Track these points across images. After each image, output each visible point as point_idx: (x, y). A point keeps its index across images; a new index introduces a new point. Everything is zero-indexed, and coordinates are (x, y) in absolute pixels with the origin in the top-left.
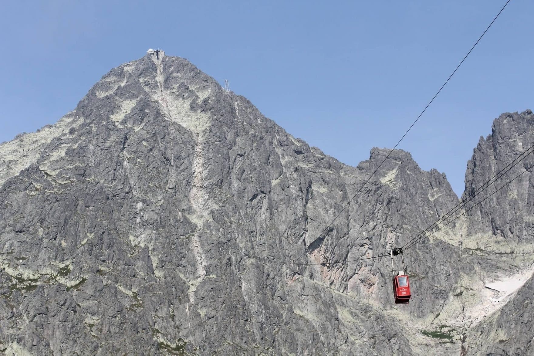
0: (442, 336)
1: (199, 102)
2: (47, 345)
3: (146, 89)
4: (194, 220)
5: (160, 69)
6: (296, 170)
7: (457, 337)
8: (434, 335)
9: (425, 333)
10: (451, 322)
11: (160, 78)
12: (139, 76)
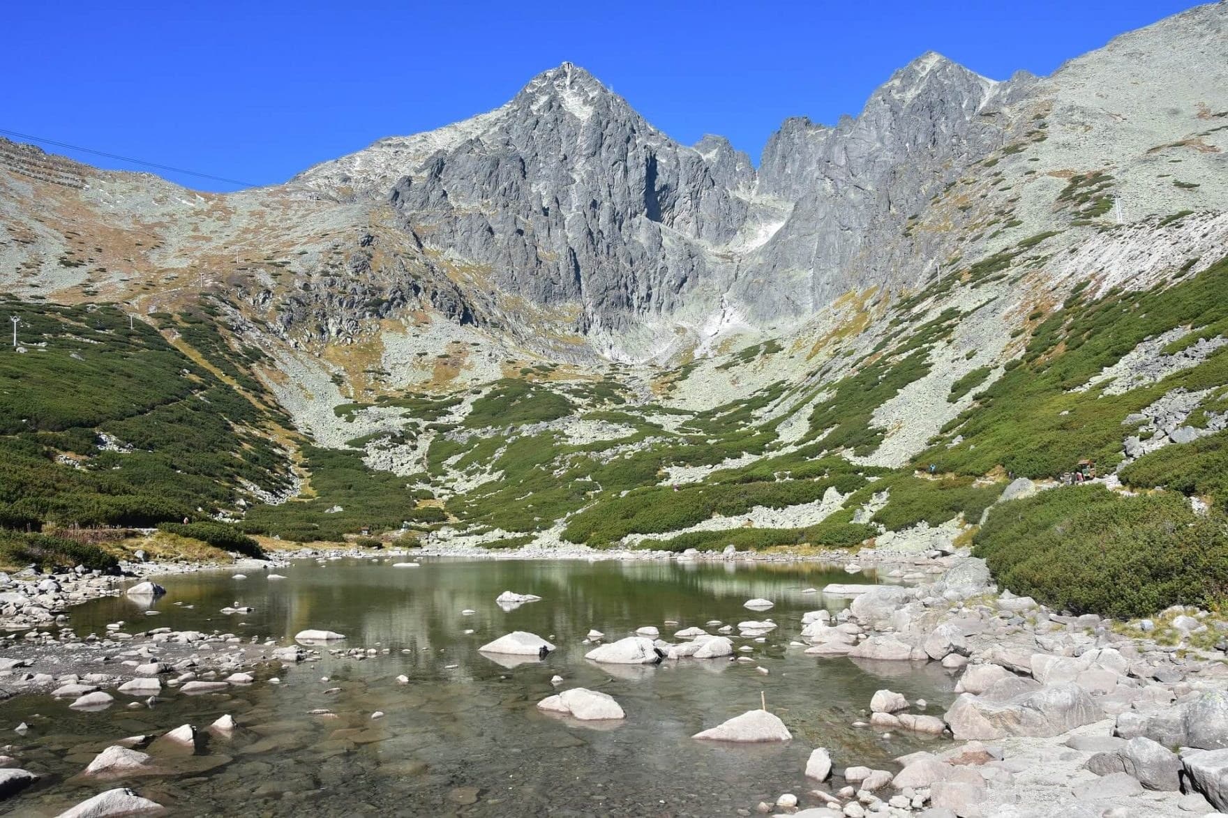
0: (728, 257)
1: (590, 99)
2: (470, 250)
3: (557, 89)
4: (575, 176)
5: (569, 75)
6: (645, 147)
7: (736, 259)
8: (722, 256)
9: (717, 255)
10: (735, 249)
11: (568, 83)
12: (554, 79)
